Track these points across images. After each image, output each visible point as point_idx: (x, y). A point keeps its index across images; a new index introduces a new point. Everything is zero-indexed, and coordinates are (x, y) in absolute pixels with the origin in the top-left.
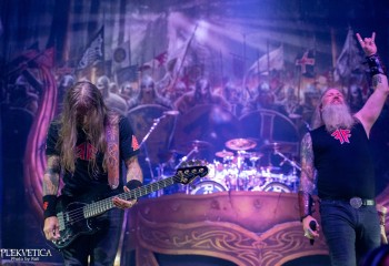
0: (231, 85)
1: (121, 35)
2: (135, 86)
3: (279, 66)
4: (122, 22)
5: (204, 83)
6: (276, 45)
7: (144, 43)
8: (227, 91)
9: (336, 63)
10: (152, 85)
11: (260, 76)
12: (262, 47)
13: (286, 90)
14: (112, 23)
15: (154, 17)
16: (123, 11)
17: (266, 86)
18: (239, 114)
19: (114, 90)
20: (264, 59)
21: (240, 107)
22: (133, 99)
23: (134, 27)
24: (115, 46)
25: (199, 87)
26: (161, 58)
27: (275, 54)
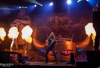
0: (65, 26)
1: (49, 20)
2: (51, 27)
3: (72, 22)
4: (49, 19)
5: (61, 26)
6: (71, 19)
7: (52, 21)
8: (64, 27)
9: (80, 21)
10: (53, 27)
11: (69, 24)
12: (69, 20)
13: (73, 26)
14: (48, 19)
15: (53, 17)
16: (49, 17)
17: (70, 25)
18: (66, 30)
19: (48, 28)
20: (69, 21)
21: (66, 29)
22: (51, 29)
23: (51, 19)
24: (48, 22)
25: (60, 26)
26: (54, 23)
27: (71, 21)
